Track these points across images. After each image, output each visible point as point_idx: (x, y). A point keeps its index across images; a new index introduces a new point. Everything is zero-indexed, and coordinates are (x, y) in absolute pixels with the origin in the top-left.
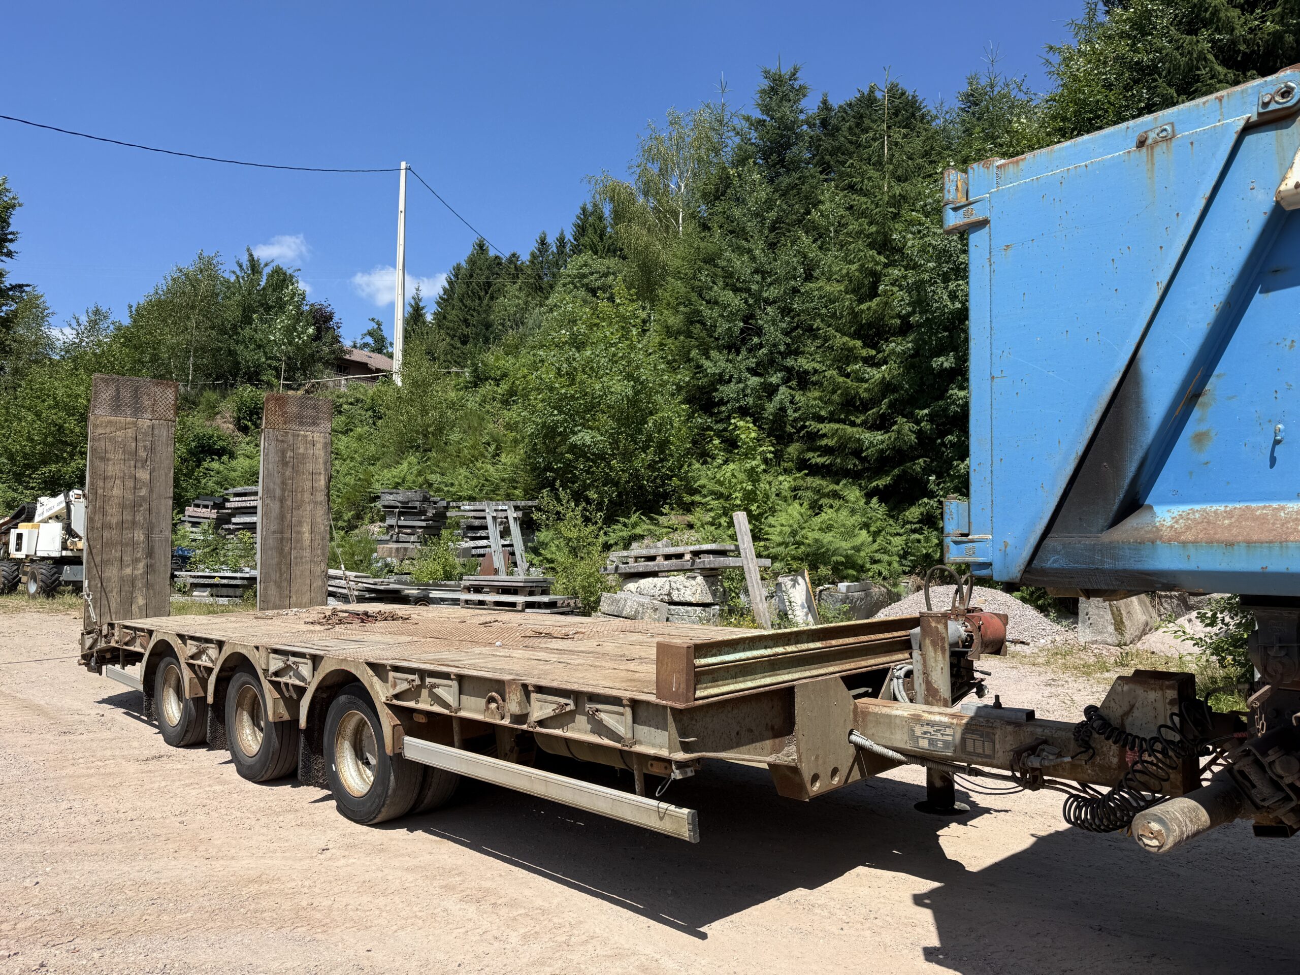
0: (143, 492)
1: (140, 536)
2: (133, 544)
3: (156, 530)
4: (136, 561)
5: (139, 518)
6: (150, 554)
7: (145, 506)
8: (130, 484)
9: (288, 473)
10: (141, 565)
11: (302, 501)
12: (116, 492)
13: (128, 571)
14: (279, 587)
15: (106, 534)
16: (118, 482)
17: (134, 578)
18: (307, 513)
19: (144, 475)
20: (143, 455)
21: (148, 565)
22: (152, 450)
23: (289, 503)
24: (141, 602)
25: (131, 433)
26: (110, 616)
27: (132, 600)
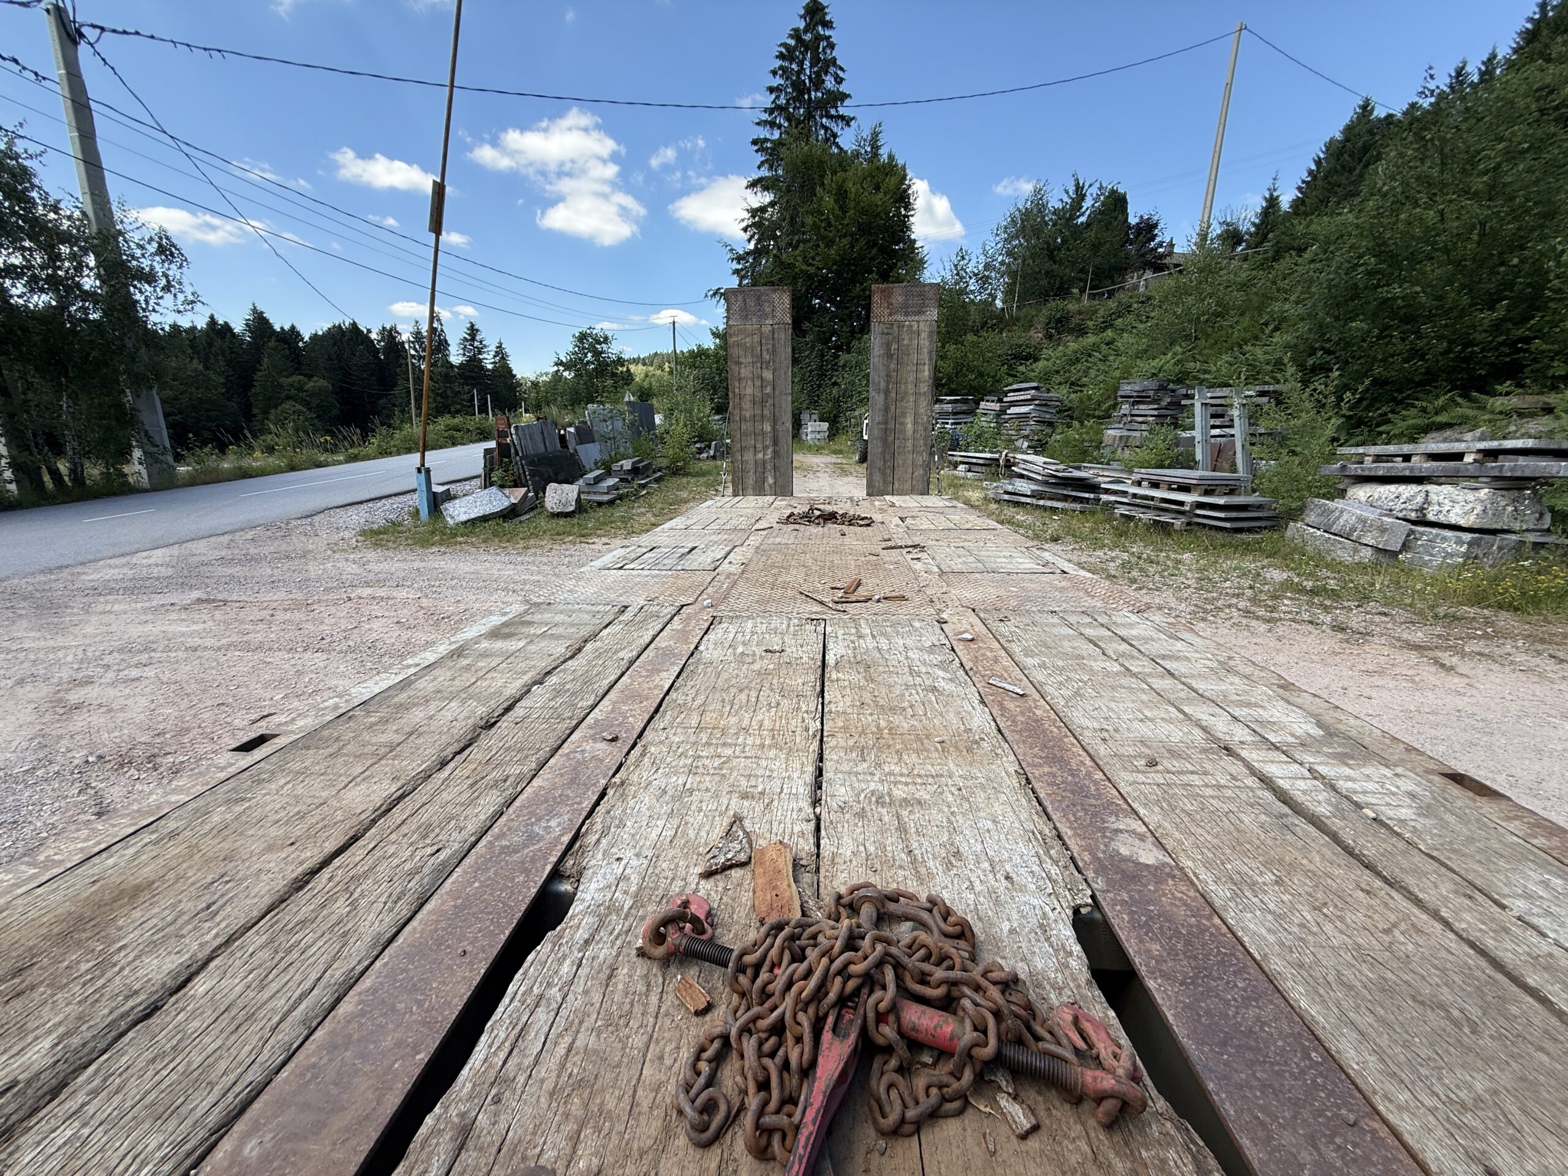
0: (768, 390)
1: (767, 427)
2: (763, 433)
3: (779, 423)
4: (765, 448)
5: (766, 412)
6: (775, 442)
7: (770, 401)
8: (758, 383)
9: (892, 366)
10: (769, 451)
11: (906, 393)
12: (749, 391)
13: (760, 456)
14: (883, 474)
15: (743, 426)
16: (748, 382)
17: (764, 462)
18: (911, 404)
19: (768, 375)
20: (767, 357)
21: (774, 452)
22: (774, 352)
23: (893, 395)
24: (771, 481)
25: (756, 338)
26: (750, 491)
27: (764, 480)
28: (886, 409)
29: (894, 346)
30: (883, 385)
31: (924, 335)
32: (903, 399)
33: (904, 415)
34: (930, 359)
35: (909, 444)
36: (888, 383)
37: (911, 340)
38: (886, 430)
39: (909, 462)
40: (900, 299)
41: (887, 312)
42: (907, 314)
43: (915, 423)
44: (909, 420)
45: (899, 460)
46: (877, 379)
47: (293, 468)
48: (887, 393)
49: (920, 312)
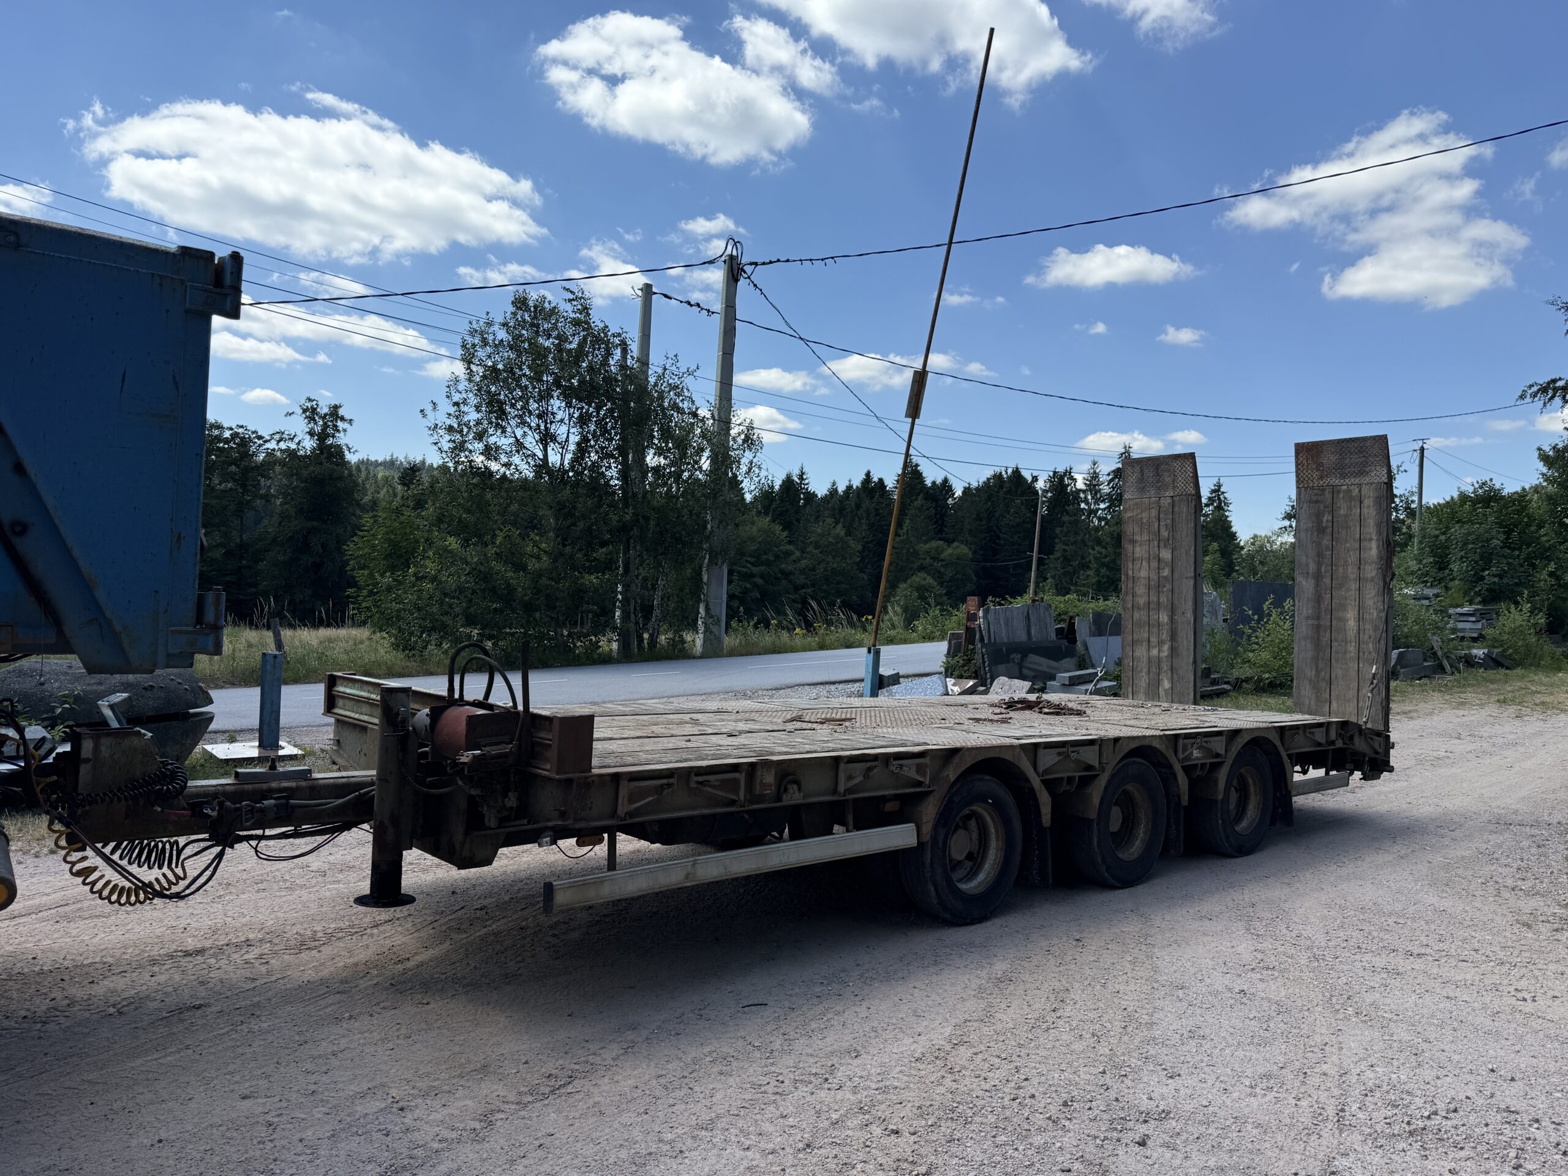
0: (1166, 572)
1: (1164, 618)
2: (1159, 625)
3: (1179, 611)
4: (1160, 643)
5: (1163, 599)
6: (1173, 636)
7: (1168, 586)
8: (1154, 564)
9: (1325, 543)
10: (1166, 648)
11: (1345, 578)
12: (1144, 573)
13: (1154, 652)
15: (1136, 615)
16: (1144, 563)
17: (1159, 660)
18: (1353, 593)
19: (1166, 555)
20: (1165, 533)
21: (1173, 649)
22: (1173, 528)
23: (1327, 581)
24: (1166, 684)
25: (1154, 513)
26: (1142, 696)
27: (1159, 683)
28: (1318, 599)
29: (1327, 517)
30: (1312, 567)
31: (1368, 502)
32: (1341, 586)
33: (1343, 607)
34: (1379, 533)
35: (1352, 648)
36: (1319, 565)
37: (1350, 508)
38: (1318, 627)
39: (1354, 674)
40: (1333, 458)
41: (1316, 475)
42: (1343, 476)
43: (1360, 619)
44: (1351, 616)
45: (1338, 671)
46: (1304, 559)
47: (822, 647)
48: (1318, 577)
49: (1362, 473)
